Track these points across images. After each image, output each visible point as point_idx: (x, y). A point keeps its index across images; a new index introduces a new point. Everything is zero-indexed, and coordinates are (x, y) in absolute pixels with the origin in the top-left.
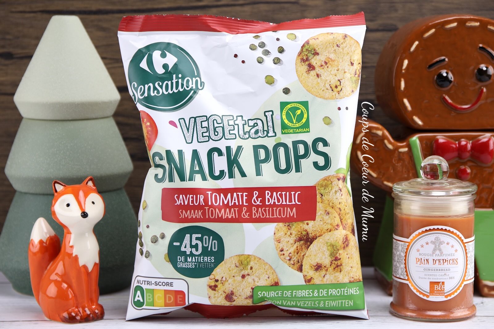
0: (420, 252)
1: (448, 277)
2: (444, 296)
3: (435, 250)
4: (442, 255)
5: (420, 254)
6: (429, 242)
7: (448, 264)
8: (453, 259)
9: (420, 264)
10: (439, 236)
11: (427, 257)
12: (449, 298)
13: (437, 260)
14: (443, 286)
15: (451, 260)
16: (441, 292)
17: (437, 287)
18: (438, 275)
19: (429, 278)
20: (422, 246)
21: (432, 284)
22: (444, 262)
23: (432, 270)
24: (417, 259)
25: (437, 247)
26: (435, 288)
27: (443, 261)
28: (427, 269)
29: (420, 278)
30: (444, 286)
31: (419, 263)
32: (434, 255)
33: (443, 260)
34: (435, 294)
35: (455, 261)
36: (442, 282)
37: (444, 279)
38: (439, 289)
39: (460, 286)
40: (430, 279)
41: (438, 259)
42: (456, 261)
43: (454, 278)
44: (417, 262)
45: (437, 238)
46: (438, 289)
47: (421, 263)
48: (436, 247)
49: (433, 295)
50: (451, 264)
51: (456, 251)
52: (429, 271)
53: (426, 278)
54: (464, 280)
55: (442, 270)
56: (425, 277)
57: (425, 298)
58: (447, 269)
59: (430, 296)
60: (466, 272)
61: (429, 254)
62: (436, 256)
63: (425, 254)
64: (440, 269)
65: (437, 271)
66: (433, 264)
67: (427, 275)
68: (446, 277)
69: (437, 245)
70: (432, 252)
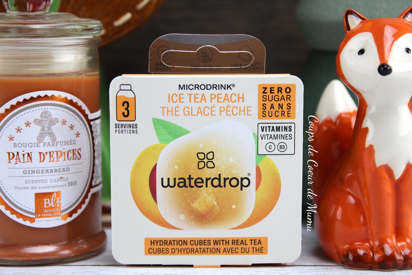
2: (60, 217)
3: (41, 136)
4: (55, 144)
6: (31, 121)
7: (64, 160)
8: (73, 151)
9: (16, 163)
10: (49, 110)
12: (69, 219)
13: (46, 153)
14: (58, 199)
15: (70, 152)
16: (56, 210)
17: (48, 203)
18: (49, 181)
19: (33, 188)
20: (19, 130)
21: (40, 197)
22: (59, 156)
23: (38, 172)
24: (9, 153)
25: (46, 129)
26: (45, 203)
27: (57, 154)
28: (29, 171)
30: (60, 200)
31: (13, 161)
32: (42, 144)
33: (57, 152)
34: (45, 215)
35: (76, 153)
36: (57, 193)
37: (60, 186)
39: (86, 197)
40: (35, 188)
41: (48, 151)
44: (10, 159)
45: (45, 112)
46: (50, 205)
47: (18, 160)
48: (43, 129)
49: (41, 217)
50: (69, 158)
51: (78, 135)
52: (33, 175)
53: (28, 188)
54: (91, 186)
55: (56, 170)
56: (27, 185)
57: (27, 223)
58: (64, 169)
60: (93, 172)
61: (32, 144)
62: (44, 146)
63: (24, 144)
64: (52, 170)
65: (46, 173)
66: (40, 162)
67: (29, 182)
68: (63, 183)
69: (46, 125)
70: (38, 139)
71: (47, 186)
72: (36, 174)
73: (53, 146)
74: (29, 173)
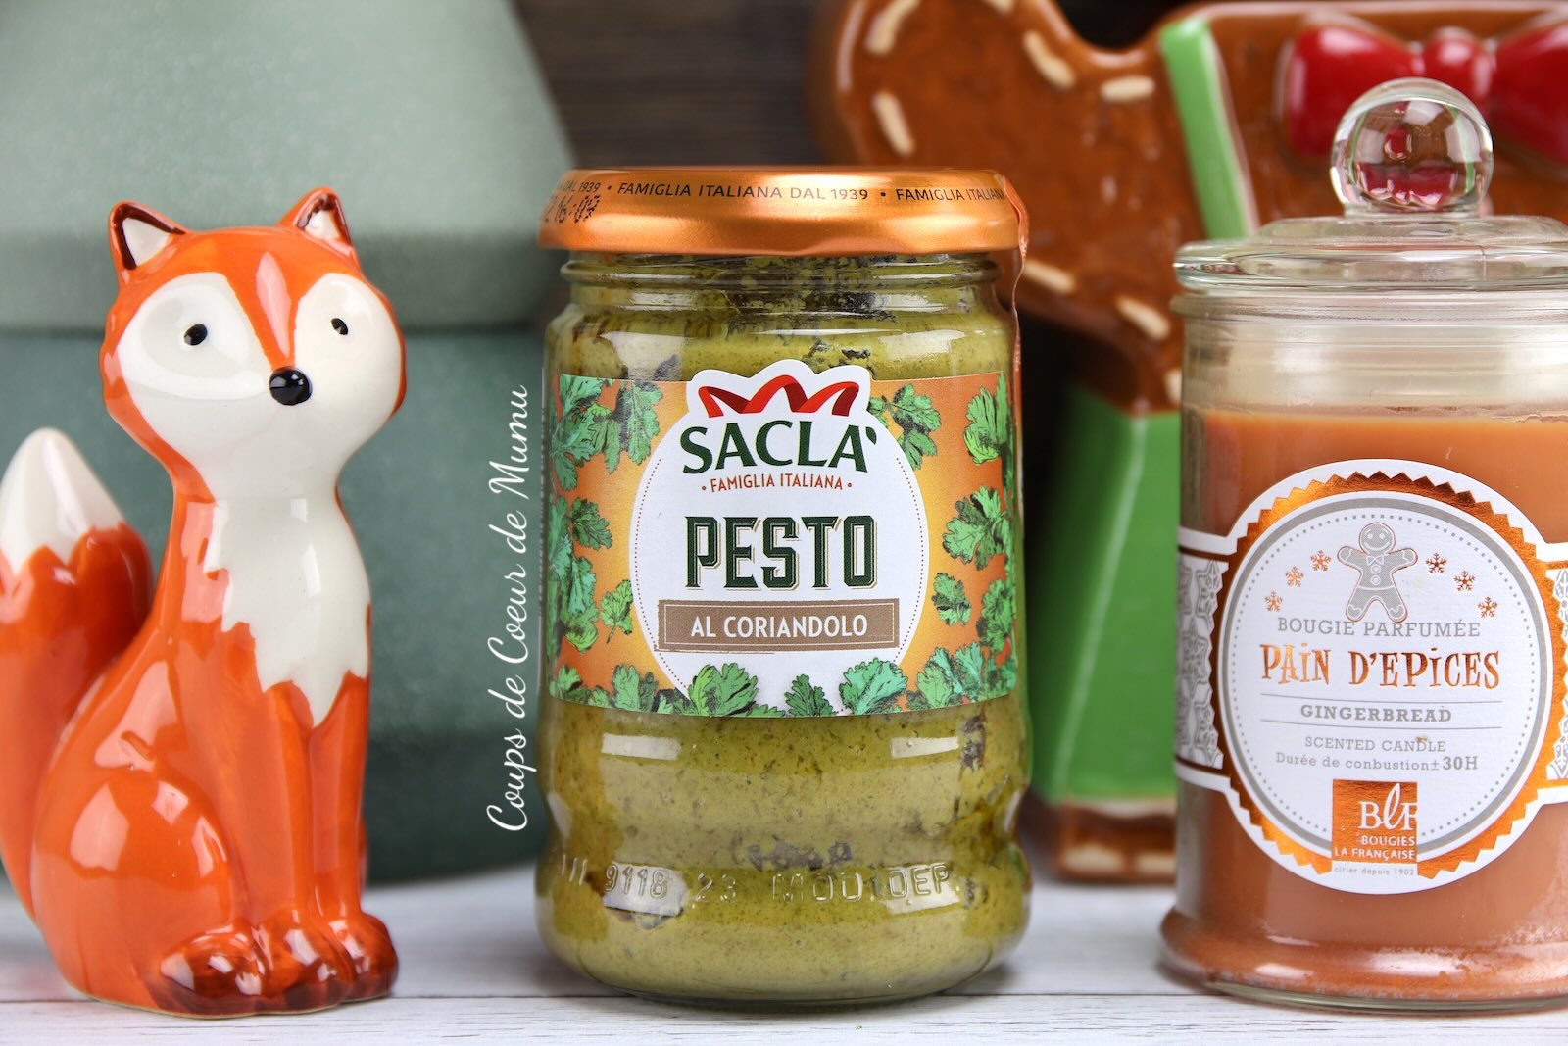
0: (1281, 614)
1: (1439, 757)
2: (1414, 866)
3: (1360, 600)
4: (1404, 631)
5: (1283, 624)
6: (1331, 551)
7: (1435, 684)
8: (1468, 656)
9: (1284, 681)
11: (1318, 642)
12: (1444, 877)
13: (1373, 656)
14: (1407, 806)
15: (1454, 659)
16: (1398, 842)
17: (1374, 814)
18: (1378, 745)
19: (1327, 762)
20: (1295, 577)
22: (1414, 671)
23: (1346, 713)
24: (1266, 648)
25: (1376, 581)
26: (1364, 814)
27: (1409, 662)
28: (1319, 707)
29: (1281, 757)
30: (1413, 809)
31: (1277, 672)
32: (1359, 627)
33: (1409, 656)
34: (1361, 852)
35: (1480, 667)
36: (1404, 785)
37: (1415, 766)
38: (1382, 826)
39: (1516, 810)
40: (1336, 763)
41: (1379, 649)
42: (1489, 667)
43: (1472, 762)
44: (1267, 667)
45: (1375, 527)
46: (1379, 822)
47: (1288, 672)
48: (1365, 580)
49: (1349, 857)
50: (1453, 680)
51: (1489, 607)
52: (1330, 720)
53: (1313, 761)
54: (1539, 781)
55: (1402, 715)
57: (1308, 872)
58: (1431, 712)
59: (1335, 864)
60: (1554, 734)
61: (1330, 623)
62: (1366, 634)
63: (1306, 621)
64: (1392, 711)
65: (1371, 718)
66: (1354, 683)
67: (1319, 742)
68: (1427, 757)
69: (1376, 569)
70: (1349, 611)
71: (1372, 763)
72: (1338, 720)
73: (1394, 635)
74: (1318, 716)
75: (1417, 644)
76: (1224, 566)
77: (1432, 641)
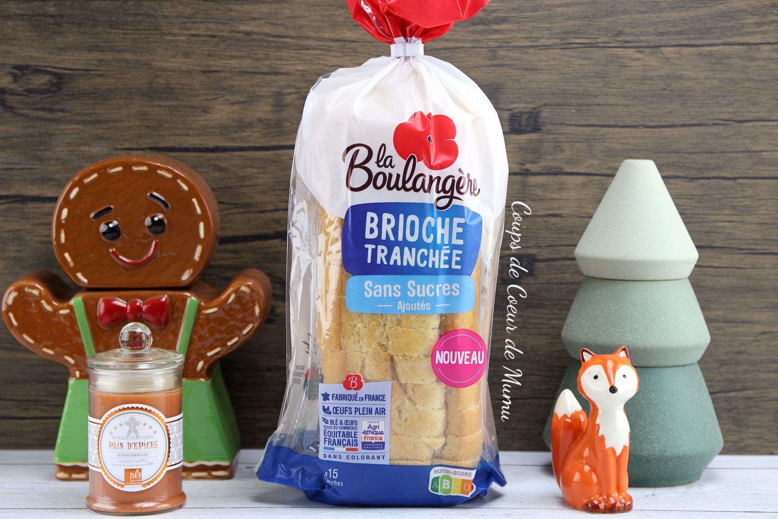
0: (113, 435)
1: (146, 463)
2: (141, 485)
3: (129, 432)
4: (138, 438)
6: (123, 423)
7: (145, 448)
8: (151, 442)
9: (114, 449)
10: (134, 416)
11: (121, 441)
12: (147, 487)
13: (132, 443)
14: (140, 473)
15: (148, 443)
16: (138, 481)
17: (134, 475)
18: (134, 461)
19: (123, 465)
20: (116, 428)
21: (128, 471)
22: (141, 446)
23: (127, 455)
24: (110, 443)
25: (132, 428)
26: (131, 475)
27: (140, 444)
28: (121, 454)
29: (113, 465)
30: (141, 474)
31: (112, 447)
32: (129, 437)
34: (131, 483)
35: (153, 444)
36: (139, 469)
37: (141, 465)
38: (135, 478)
39: (161, 472)
40: (125, 465)
42: (155, 444)
43: (153, 463)
44: (110, 447)
45: (132, 418)
47: (115, 447)
48: (130, 429)
49: (128, 484)
50: (148, 447)
51: (155, 432)
52: (124, 457)
53: (120, 465)
54: (166, 466)
55: (138, 455)
57: (120, 488)
58: (144, 454)
59: (125, 486)
61: (123, 437)
62: (131, 439)
63: (119, 437)
64: (136, 454)
65: (132, 456)
66: (128, 449)
67: (121, 462)
68: (143, 463)
69: (132, 426)
70: (127, 434)
71: (133, 465)
72: (126, 457)
73: (136, 439)
74: (121, 456)
75: (141, 440)
76: (100, 426)
77: (144, 440)
